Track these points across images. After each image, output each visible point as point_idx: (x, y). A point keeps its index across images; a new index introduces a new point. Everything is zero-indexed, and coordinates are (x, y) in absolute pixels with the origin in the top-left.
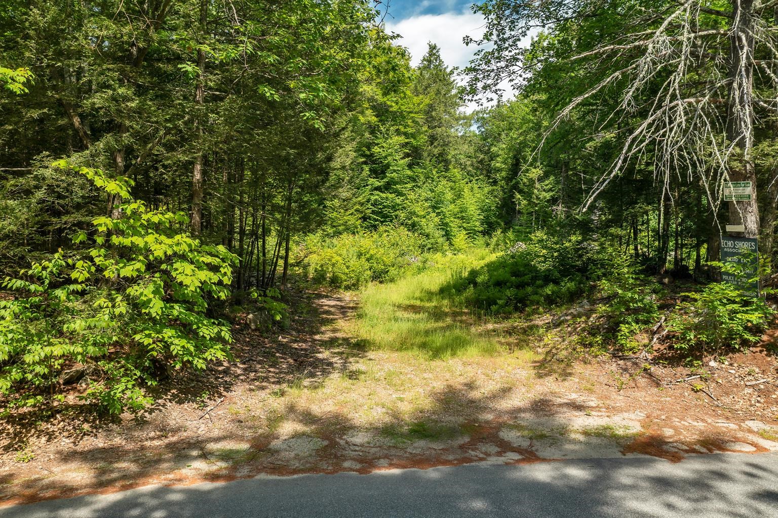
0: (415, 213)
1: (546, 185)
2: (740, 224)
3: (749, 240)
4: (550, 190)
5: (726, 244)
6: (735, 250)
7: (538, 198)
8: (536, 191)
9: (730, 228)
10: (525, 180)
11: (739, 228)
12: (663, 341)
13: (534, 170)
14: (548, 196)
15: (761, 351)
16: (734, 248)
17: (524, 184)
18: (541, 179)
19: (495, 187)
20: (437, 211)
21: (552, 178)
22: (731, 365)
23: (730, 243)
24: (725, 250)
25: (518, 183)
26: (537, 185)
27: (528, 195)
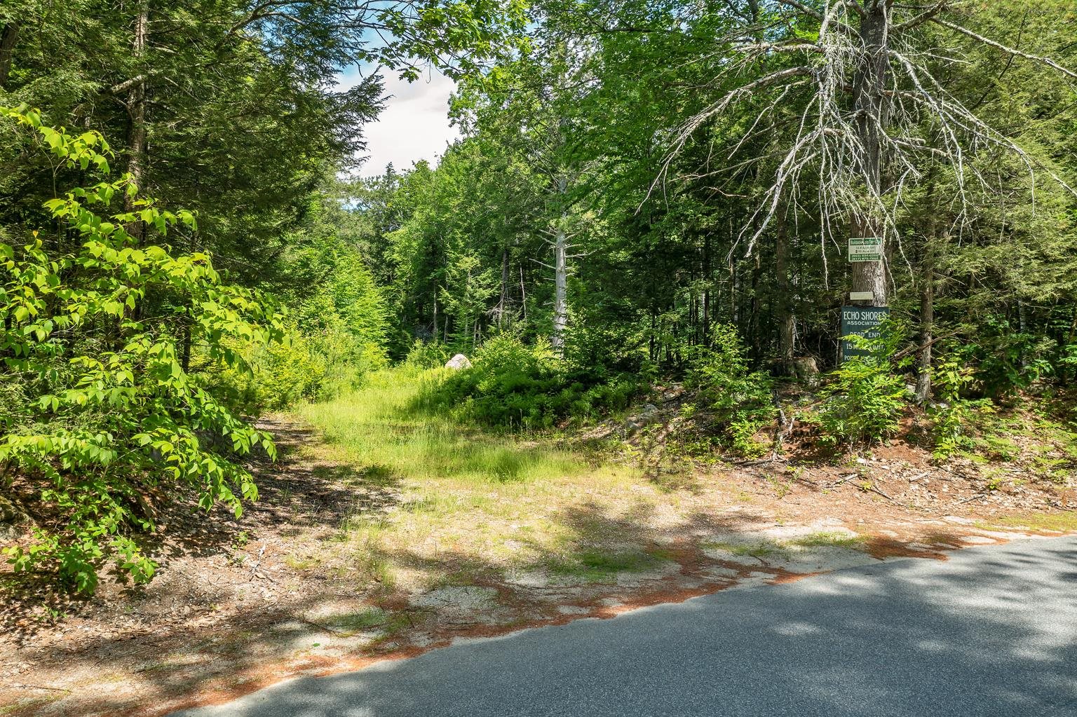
0: (323, 308)
1: (484, 279)
2: (866, 290)
3: (878, 309)
4: (489, 286)
5: (850, 316)
6: (861, 323)
7: (472, 297)
8: (469, 287)
9: (854, 296)
10: (455, 272)
11: (866, 296)
12: (792, 439)
13: (466, 259)
14: (487, 293)
15: (902, 443)
16: (860, 320)
17: (454, 277)
18: (476, 271)
19: (389, 288)
20: (341, 310)
21: (490, 270)
22: (879, 460)
23: (854, 315)
24: (849, 323)
25: (443, 275)
26: (470, 279)
27: (459, 293)
